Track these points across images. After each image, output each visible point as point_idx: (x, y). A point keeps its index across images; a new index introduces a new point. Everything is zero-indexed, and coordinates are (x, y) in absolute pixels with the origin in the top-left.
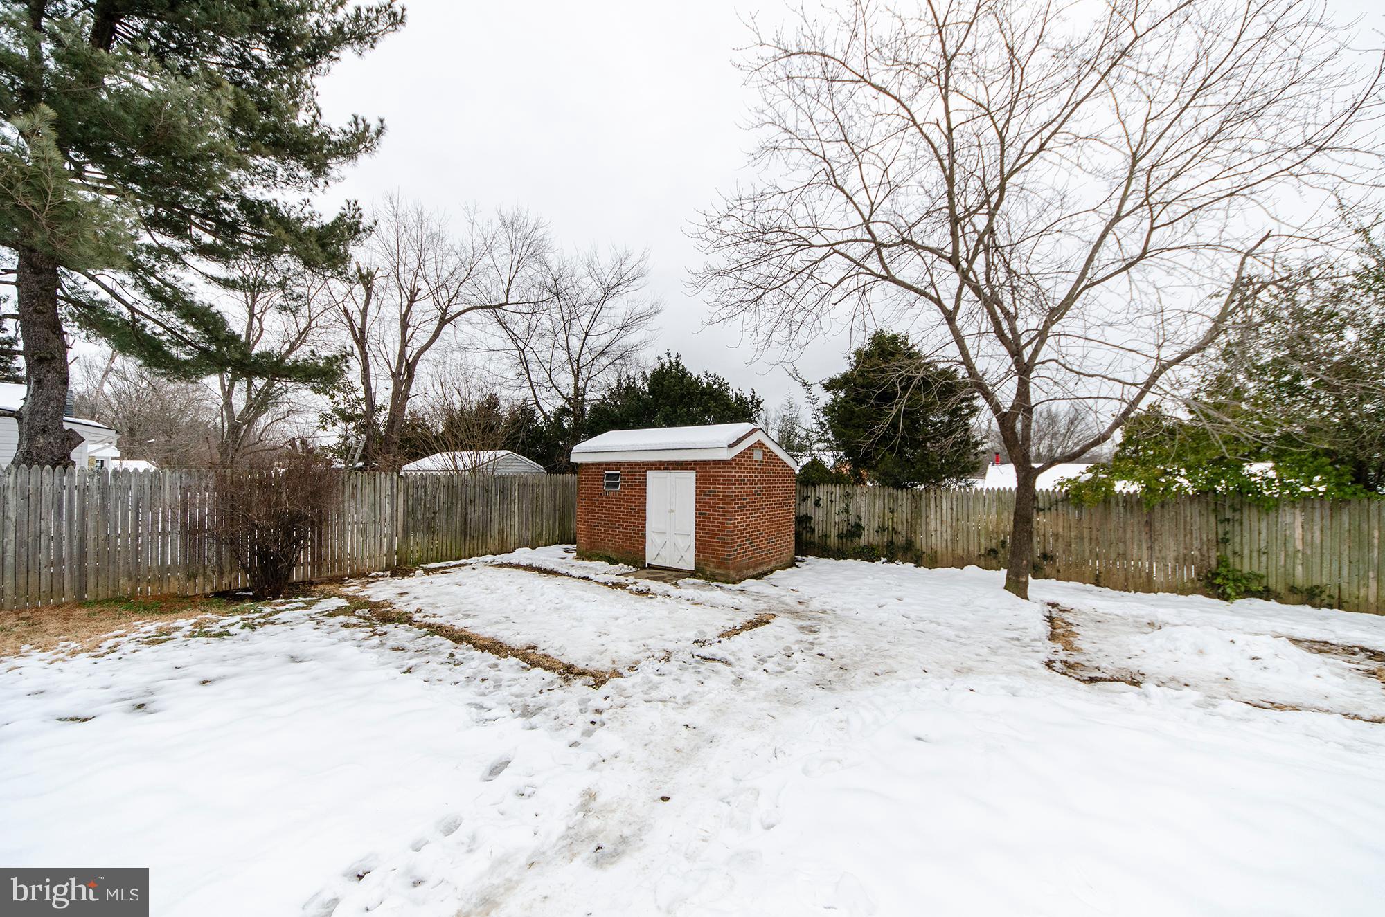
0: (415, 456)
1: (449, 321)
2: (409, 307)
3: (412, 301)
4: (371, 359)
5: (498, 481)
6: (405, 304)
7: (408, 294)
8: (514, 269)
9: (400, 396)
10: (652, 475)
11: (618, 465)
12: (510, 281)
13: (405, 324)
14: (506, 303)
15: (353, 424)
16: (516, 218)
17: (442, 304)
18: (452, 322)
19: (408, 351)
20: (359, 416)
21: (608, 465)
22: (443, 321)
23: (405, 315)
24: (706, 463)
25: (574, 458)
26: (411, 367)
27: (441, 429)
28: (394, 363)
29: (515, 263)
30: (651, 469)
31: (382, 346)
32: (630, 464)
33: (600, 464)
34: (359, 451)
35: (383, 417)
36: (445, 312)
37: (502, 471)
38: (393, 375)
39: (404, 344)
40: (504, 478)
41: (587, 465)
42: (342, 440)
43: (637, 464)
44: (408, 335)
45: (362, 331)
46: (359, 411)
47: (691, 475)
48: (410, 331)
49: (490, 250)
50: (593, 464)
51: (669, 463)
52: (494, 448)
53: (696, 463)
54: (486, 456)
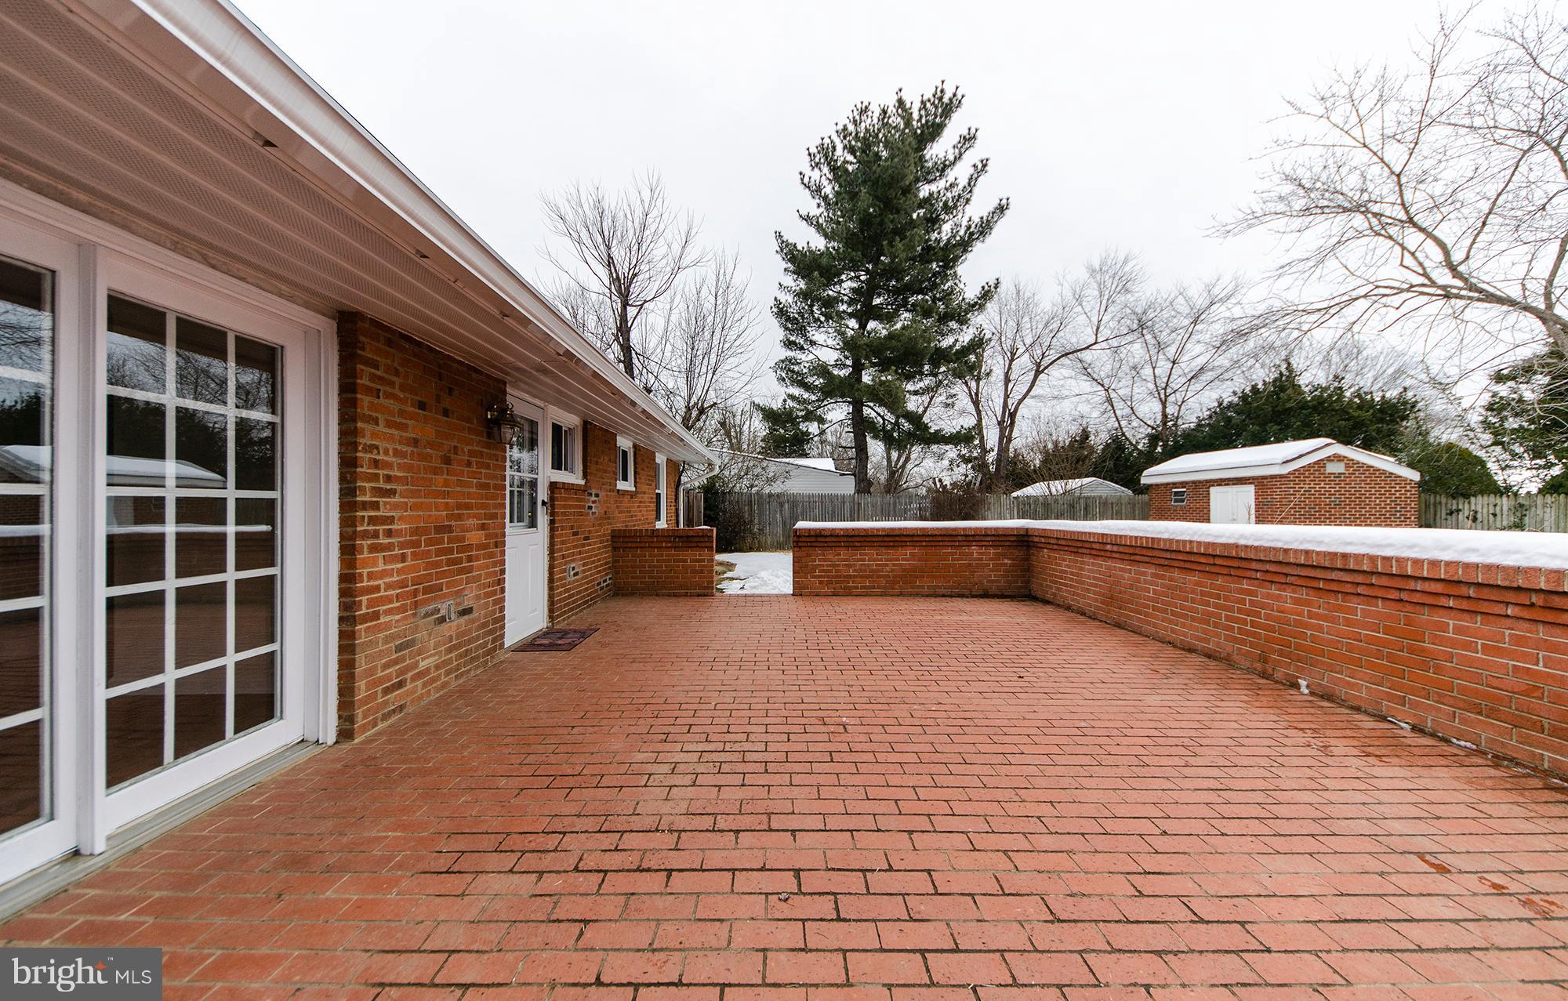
0: (1022, 486)
1: (1043, 371)
2: (1010, 365)
3: (1012, 360)
4: (983, 413)
5: (1082, 501)
6: (1007, 362)
7: (1009, 355)
8: (1103, 308)
9: (1005, 438)
10: (1214, 491)
11: (1183, 484)
12: (1100, 321)
13: (1007, 380)
14: (1096, 343)
15: (970, 466)
16: (1103, 263)
17: (1036, 357)
18: (1046, 371)
19: (1010, 402)
20: (975, 458)
21: (1175, 485)
22: (1038, 373)
23: (1007, 373)
24: (1264, 478)
25: (1144, 481)
26: (1013, 415)
27: (1037, 462)
28: (999, 413)
29: (1104, 302)
30: (1213, 486)
31: (990, 402)
32: (1194, 482)
33: (1168, 484)
34: (977, 485)
35: (991, 457)
36: (1038, 365)
37: (1086, 493)
38: (999, 423)
39: (1007, 397)
40: (1087, 498)
41: (1157, 485)
42: (963, 478)
43: (1200, 482)
44: (1009, 389)
45: (977, 394)
46: (975, 454)
47: (1251, 489)
48: (1010, 386)
49: (1079, 300)
50: (1162, 485)
51: (1229, 480)
52: (1079, 477)
53: (1254, 478)
54: (1074, 484)
